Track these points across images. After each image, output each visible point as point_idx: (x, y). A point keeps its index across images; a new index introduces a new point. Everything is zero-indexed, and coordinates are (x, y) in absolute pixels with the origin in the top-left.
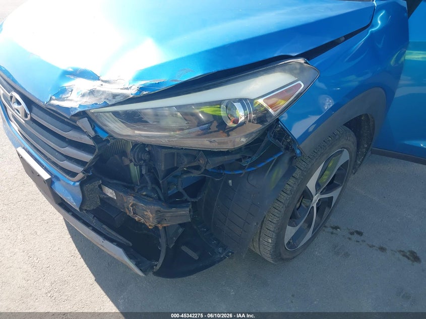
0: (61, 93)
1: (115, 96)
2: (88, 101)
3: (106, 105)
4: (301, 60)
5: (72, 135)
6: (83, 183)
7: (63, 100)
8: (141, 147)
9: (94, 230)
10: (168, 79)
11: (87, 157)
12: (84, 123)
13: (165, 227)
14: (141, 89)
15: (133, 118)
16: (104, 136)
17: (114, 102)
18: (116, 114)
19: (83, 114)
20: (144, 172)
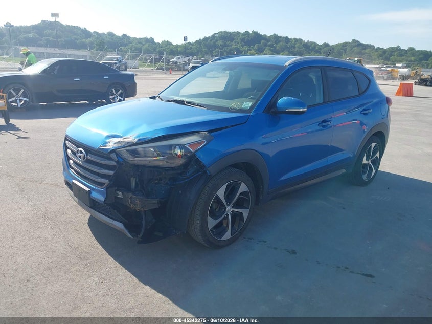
0: (105, 144)
1: (128, 143)
2: (117, 145)
3: (124, 147)
4: (206, 133)
5: (107, 162)
6: (107, 188)
7: (105, 146)
8: (137, 167)
9: (109, 217)
10: (150, 136)
11: (111, 173)
12: (113, 156)
13: (145, 211)
14: (139, 140)
15: (134, 153)
16: (121, 161)
17: (128, 145)
18: (128, 151)
19: (114, 151)
20: (137, 180)
